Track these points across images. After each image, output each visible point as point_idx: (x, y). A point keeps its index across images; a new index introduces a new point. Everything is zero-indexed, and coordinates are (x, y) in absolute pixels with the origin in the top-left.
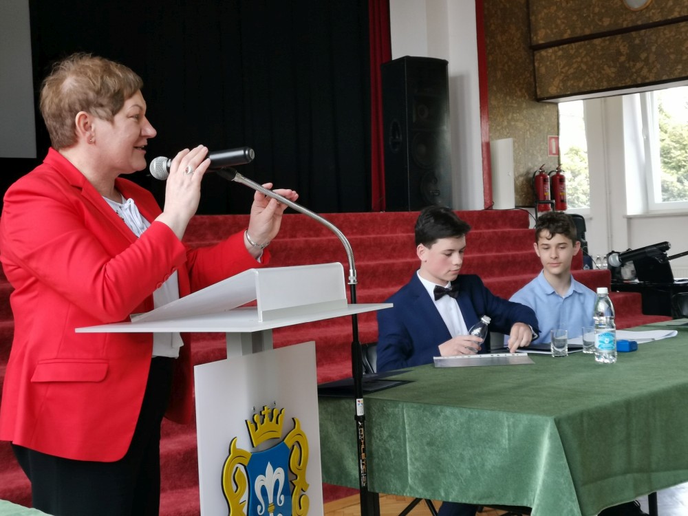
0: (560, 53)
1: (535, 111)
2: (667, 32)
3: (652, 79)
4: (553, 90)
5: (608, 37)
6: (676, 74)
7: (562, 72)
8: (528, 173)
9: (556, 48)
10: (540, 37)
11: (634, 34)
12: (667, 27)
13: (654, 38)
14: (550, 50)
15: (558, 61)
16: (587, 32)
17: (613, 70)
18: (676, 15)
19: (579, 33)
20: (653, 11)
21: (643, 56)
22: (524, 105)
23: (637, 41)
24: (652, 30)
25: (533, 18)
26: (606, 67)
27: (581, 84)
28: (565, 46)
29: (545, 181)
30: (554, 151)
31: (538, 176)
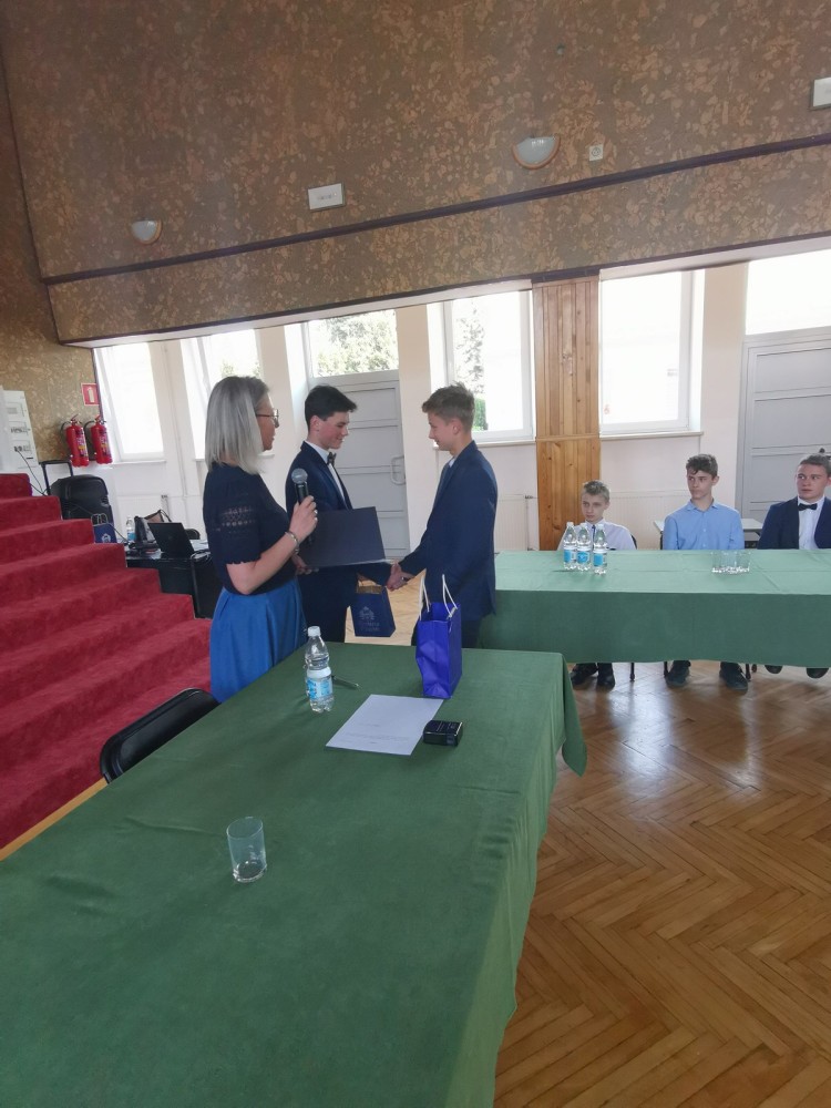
0: (75, 290)
1: (57, 355)
2: (181, 272)
3: (172, 324)
4: (74, 333)
5: (122, 275)
6: (196, 321)
7: (81, 312)
8: (56, 425)
9: (70, 283)
10: (50, 268)
11: (148, 271)
12: (180, 265)
13: (169, 277)
14: (65, 286)
15: (75, 299)
16: (99, 266)
17: (133, 312)
18: (187, 252)
19: (90, 266)
20: (163, 246)
21: (161, 298)
22: (41, 348)
23: (153, 281)
24: (166, 268)
25: (38, 245)
26: (125, 308)
27: (103, 327)
28: (80, 282)
29: (78, 433)
30: (92, 400)
31: (69, 429)
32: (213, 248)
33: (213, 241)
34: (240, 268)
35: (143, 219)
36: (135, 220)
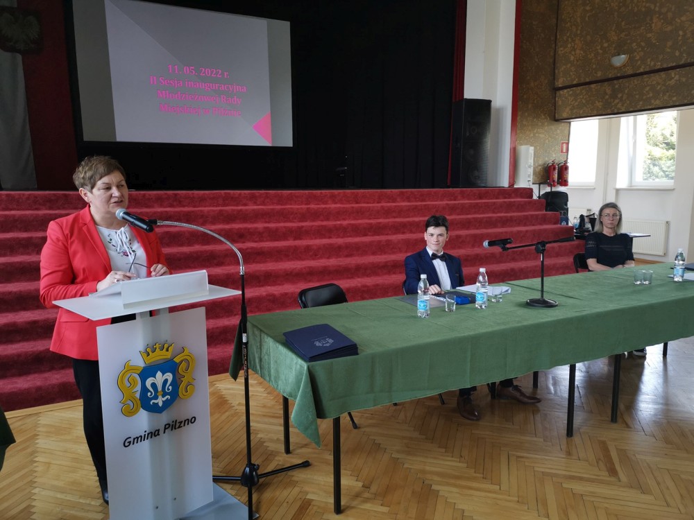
0: (571, 93)
1: (553, 127)
2: (636, 81)
3: (623, 110)
4: (565, 115)
5: (599, 84)
6: (639, 108)
7: (571, 104)
8: (545, 164)
9: (569, 90)
10: (560, 83)
11: (615, 82)
12: (635, 78)
13: (627, 84)
14: (566, 91)
15: (569, 97)
16: (587, 80)
17: (601, 103)
18: (642, 70)
19: (582, 81)
20: (628, 68)
21: (620, 95)
22: (546, 124)
24: (626, 80)
25: (556, 71)
26: (597, 102)
27: (581, 112)
28: (574, 88)
29: (554, 169)
30: (564, 150)
31: (550, 166)
32: (659, 67)
33: (659, 63)
34: (673, 78)
35: (619, 55)
36: (614, 55)
